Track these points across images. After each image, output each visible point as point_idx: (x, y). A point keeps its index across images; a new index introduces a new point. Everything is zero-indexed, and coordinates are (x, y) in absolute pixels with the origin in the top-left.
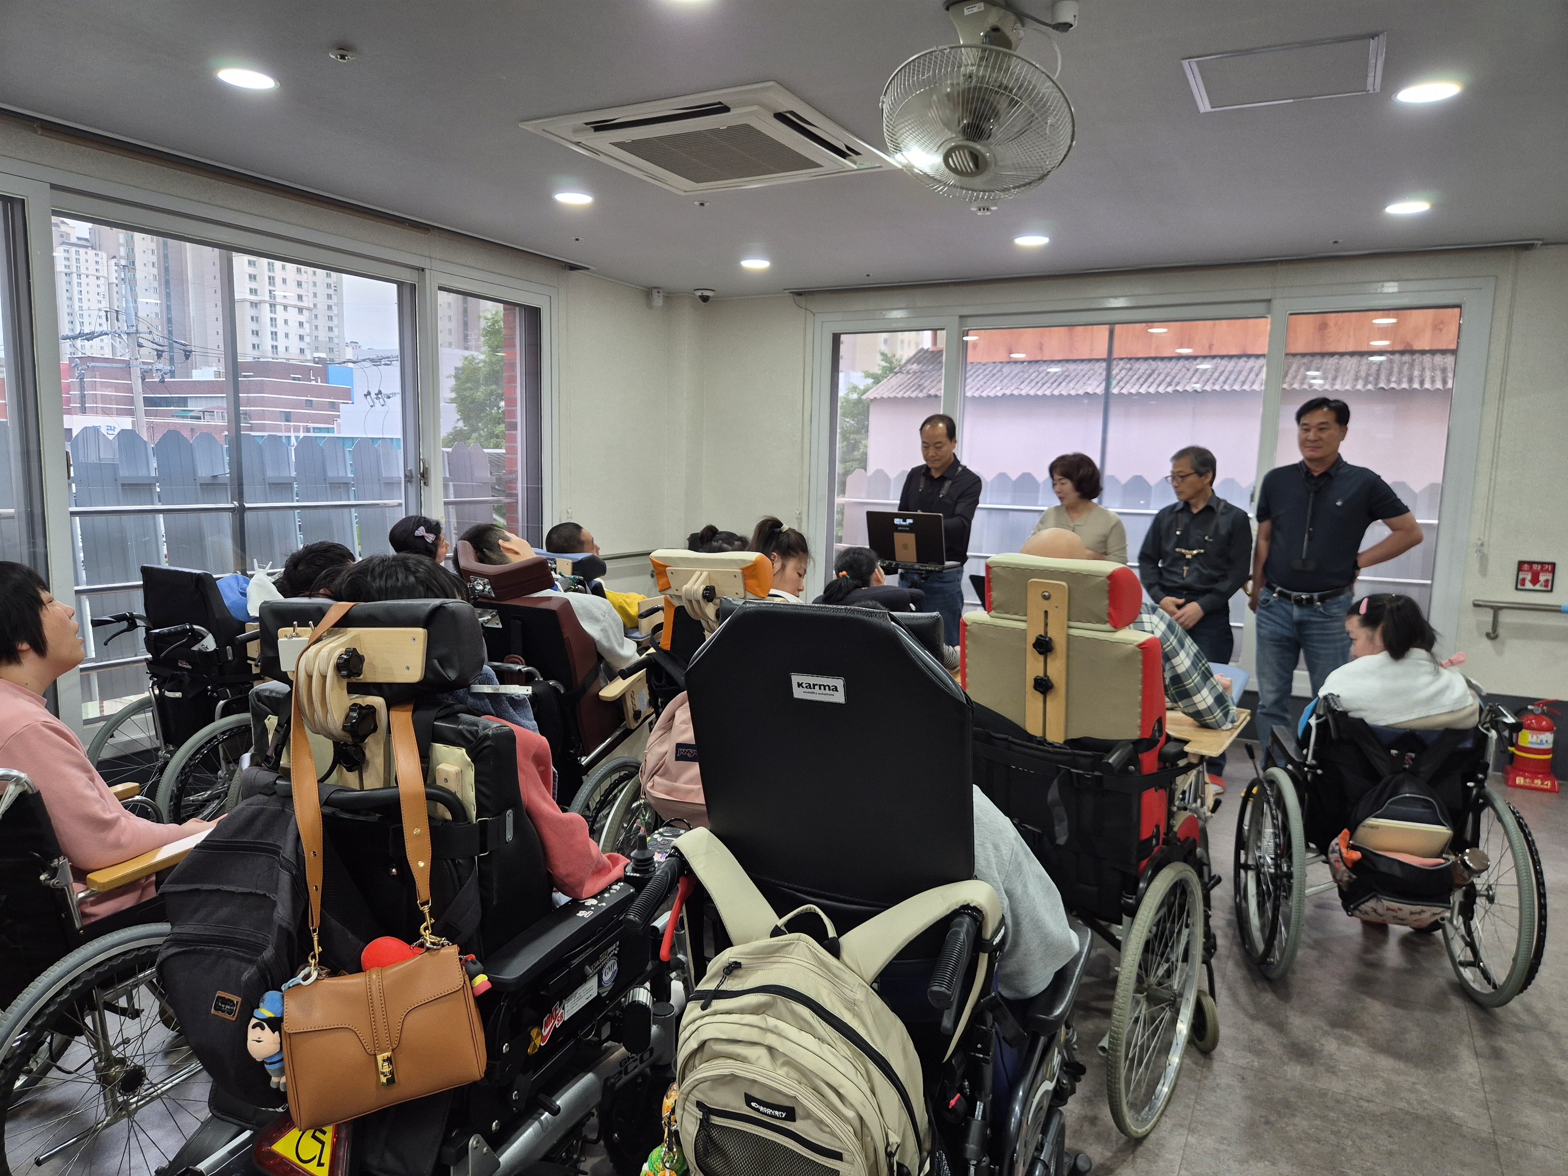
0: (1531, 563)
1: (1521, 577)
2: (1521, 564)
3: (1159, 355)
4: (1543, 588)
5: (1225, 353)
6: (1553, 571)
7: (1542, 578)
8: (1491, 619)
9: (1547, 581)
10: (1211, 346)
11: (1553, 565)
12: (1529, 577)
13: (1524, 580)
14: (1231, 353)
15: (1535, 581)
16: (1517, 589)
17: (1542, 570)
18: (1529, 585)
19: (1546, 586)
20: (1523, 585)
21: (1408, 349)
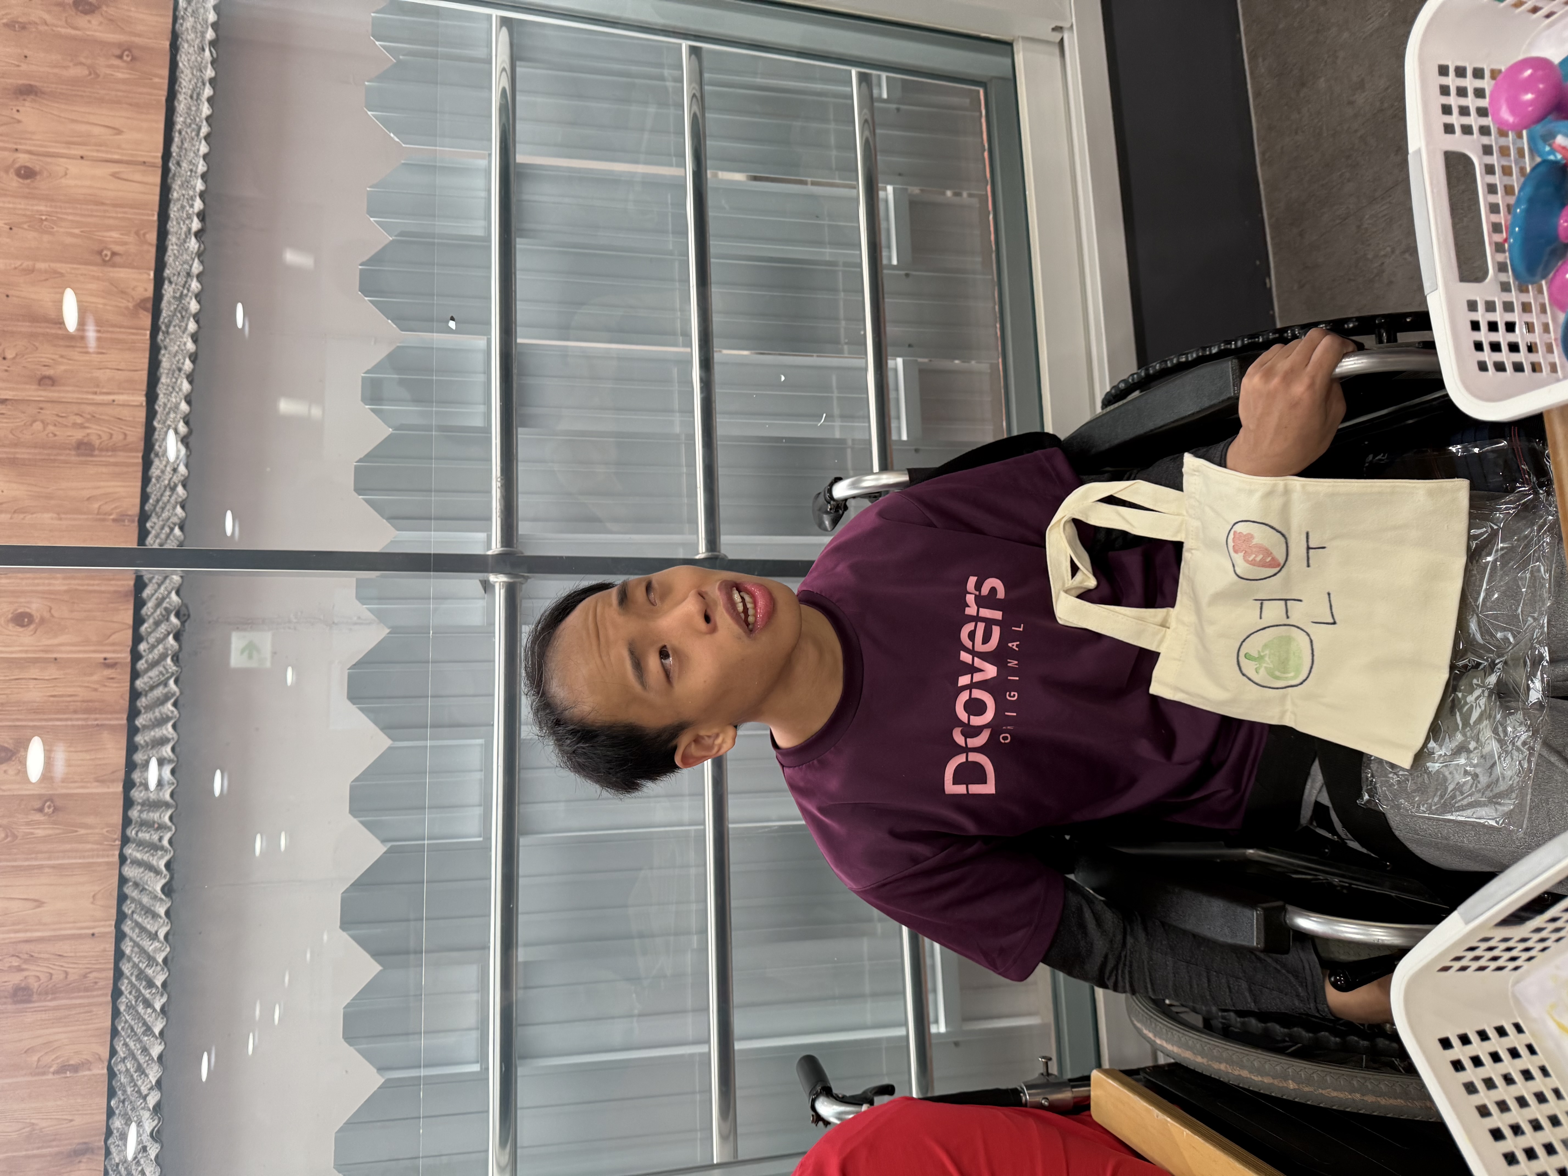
3: (122, 774)
5: (130, 632)
10: (108, 664)
14: (129, 620)
21: (149, 305)
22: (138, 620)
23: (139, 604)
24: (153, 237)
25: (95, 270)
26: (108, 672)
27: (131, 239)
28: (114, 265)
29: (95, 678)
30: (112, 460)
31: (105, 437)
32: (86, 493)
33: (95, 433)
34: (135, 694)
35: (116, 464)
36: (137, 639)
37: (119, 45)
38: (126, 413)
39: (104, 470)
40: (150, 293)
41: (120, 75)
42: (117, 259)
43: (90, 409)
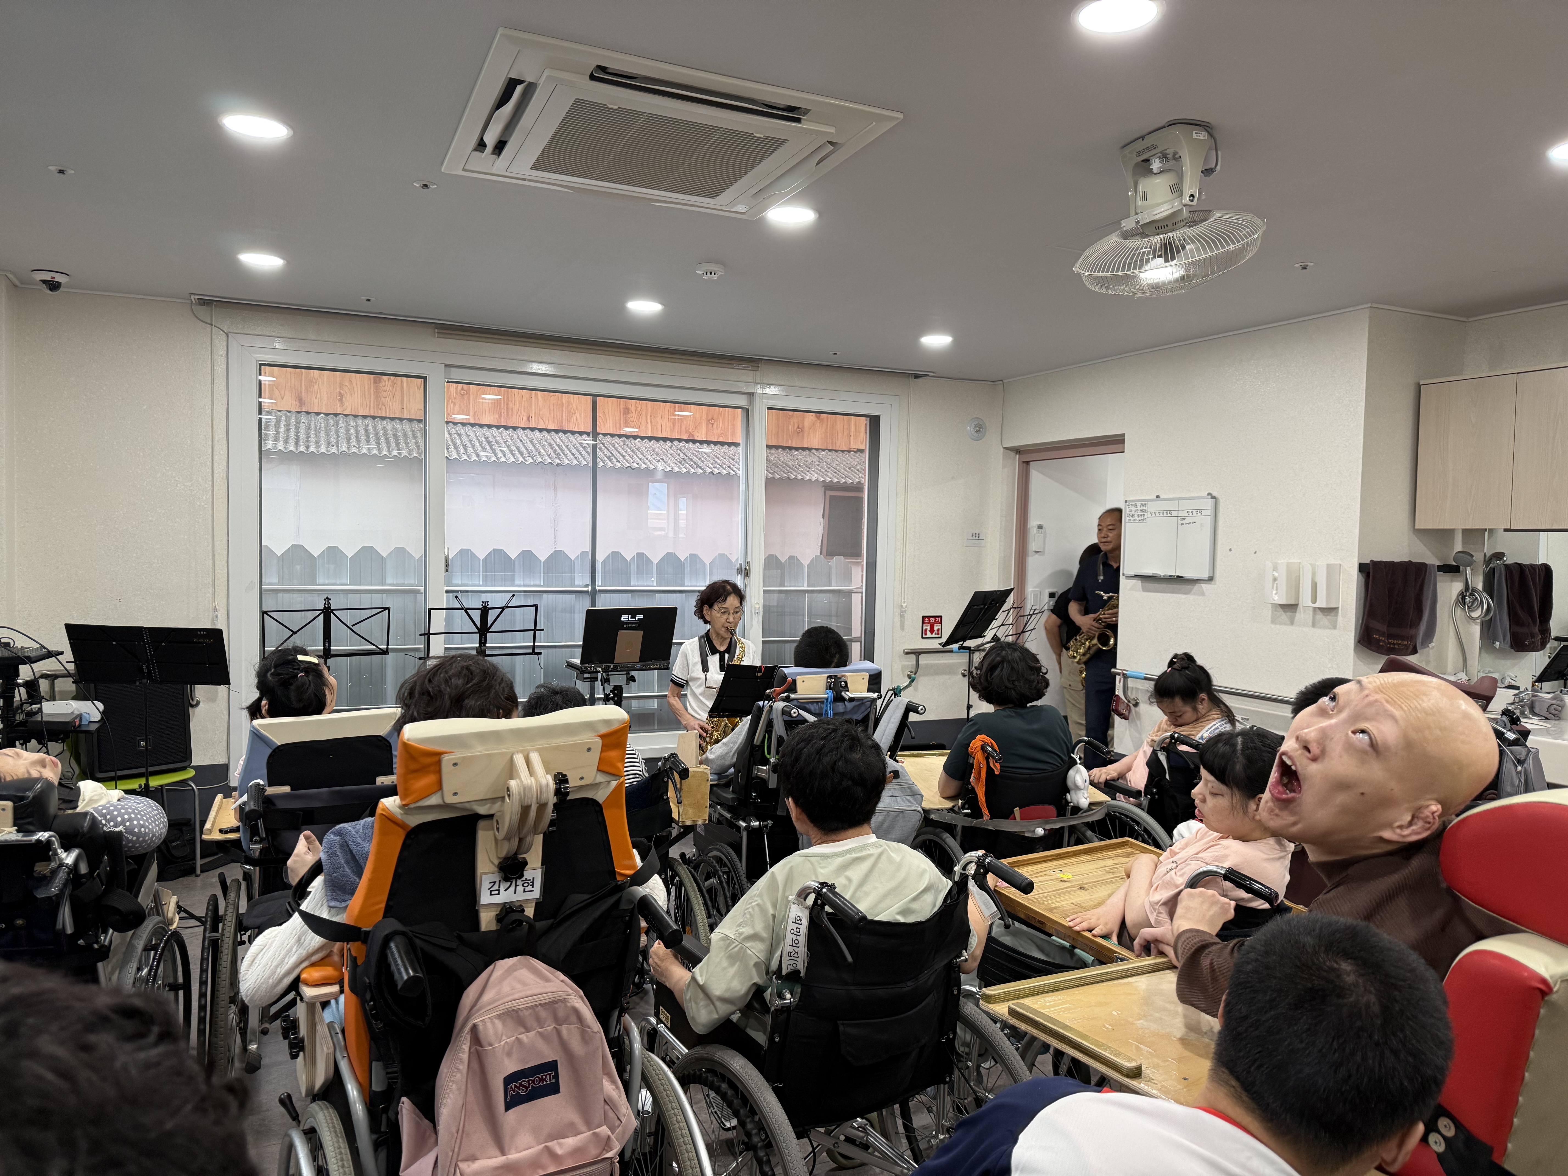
0: (929, 617)
1: (924, 628)
2: (924, 618)
4: (937, 636)
6: (941, 623)
7: (936, 628)
8: (915, 663)
9: (938, 630)
11: (941, 617)
12: (929, 628)
13: (926, 630)
14: (550, 427)
15: (932, 631)
16: (922, 638)
17: (936, 622)
18: (929, 635)
19: (938, 634)
20: (926, 634)
21: (691, 438)
22: (548, 431)
23: (557, 431)
24: (721, 440)
25: (704, 417)
26: (525, 418)
27: (720, 431)
28: (707, 424)
29: (523, 413)
30: (622, 422)
31: (632, 419)
32: (606, 411)
33: (633, 416)
34: (515, 428)
35: (620, 424)
36: (541, 430)
37: (803, 427)
38: (643, 427)
39: (617, 419)
40: (696, 438)
41: (790, 428)
42: (711, 425)
43: (644, 413)
